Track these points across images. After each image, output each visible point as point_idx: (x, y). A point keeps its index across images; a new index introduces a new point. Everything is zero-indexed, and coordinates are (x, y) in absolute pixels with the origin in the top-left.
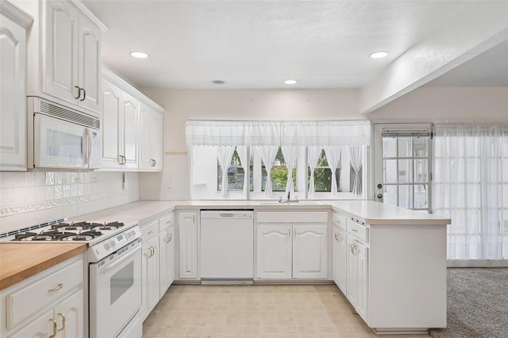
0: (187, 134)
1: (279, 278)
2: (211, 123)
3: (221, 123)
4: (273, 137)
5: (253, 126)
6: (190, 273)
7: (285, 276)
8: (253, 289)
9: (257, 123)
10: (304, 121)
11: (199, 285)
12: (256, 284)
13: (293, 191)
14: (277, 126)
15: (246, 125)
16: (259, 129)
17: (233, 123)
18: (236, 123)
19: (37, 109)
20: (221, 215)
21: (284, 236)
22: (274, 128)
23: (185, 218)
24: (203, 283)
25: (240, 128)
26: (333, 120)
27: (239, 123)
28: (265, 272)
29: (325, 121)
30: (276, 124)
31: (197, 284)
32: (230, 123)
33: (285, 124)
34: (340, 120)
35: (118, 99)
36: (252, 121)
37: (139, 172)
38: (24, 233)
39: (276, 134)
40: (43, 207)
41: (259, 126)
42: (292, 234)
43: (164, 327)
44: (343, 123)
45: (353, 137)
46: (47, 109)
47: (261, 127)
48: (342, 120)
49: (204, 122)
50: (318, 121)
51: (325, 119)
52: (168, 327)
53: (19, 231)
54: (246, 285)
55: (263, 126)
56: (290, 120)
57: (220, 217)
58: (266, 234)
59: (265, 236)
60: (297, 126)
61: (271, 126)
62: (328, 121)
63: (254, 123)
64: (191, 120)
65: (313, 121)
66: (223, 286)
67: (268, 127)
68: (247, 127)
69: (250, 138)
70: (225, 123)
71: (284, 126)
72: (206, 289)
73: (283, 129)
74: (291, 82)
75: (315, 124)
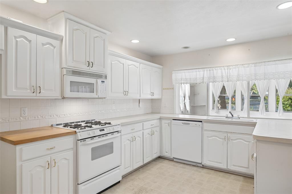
0: (173, 78)
1: (216, 166)
2: (185, 71)
3: (191, 71)
4: (222, 76)
5: (210, 70)
6: (167, 153)
7: (223, 166)
8: (201, 170)
9: (212, 69)
10: (245, 64)
11: (172, 160)
12: (204, 167)
13: (265, 111)
14: (225, 69)
15: (205, 70)
16: (213, 72)
17: (198, 70)
18: (199, 70)
19: (65, 73)
20: (183, 123)
21: (221, 140)
22: (223, 71)
23: (165, 123)
24: (175, 160)
25: (202, 73)
26: (268, 61)
27: (201, 70)
28: (209, 161)
29: (262, 62)
30: (224, 68)
31: (171, 160)
32: (196, 70)
33: (231, 67)
34: (275, 61)
35: (123, 64)
36: (209, 68)
37: (152, 99)
38: (71, 124)
39: (224, 74)
40: (87, 114)
41: (213, 70)
42: (227, 139)
43: (137, 178)
44: (277, 62)
45: (287, 72)
46: (71, 73)
47: (215, 71)
48: (276, 60)
49: (182, 71)
50: (256, 63)
51: (262, 61)
52: (139, 179)
53: (69, 123)
54: (198, 166)
55: (216, 70)
56: (234, 64)
57: (182, 124)
58: (209, 137)
59: (209, 138)
60: (239, 68)
61: (221, 69)
62: (264, 62)
63: (210, 69)
64: (175, 70)
65: (252, 63)
66: (184, 164)
67: (219, 70)
68: (205, 72)
69: (208, 78)
70: (193, 70)
71: (230, 69)
72: (174, 164)
73: (229, 71)
74: (231, 40)
75: (253, 65)
